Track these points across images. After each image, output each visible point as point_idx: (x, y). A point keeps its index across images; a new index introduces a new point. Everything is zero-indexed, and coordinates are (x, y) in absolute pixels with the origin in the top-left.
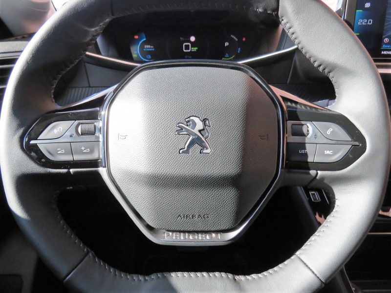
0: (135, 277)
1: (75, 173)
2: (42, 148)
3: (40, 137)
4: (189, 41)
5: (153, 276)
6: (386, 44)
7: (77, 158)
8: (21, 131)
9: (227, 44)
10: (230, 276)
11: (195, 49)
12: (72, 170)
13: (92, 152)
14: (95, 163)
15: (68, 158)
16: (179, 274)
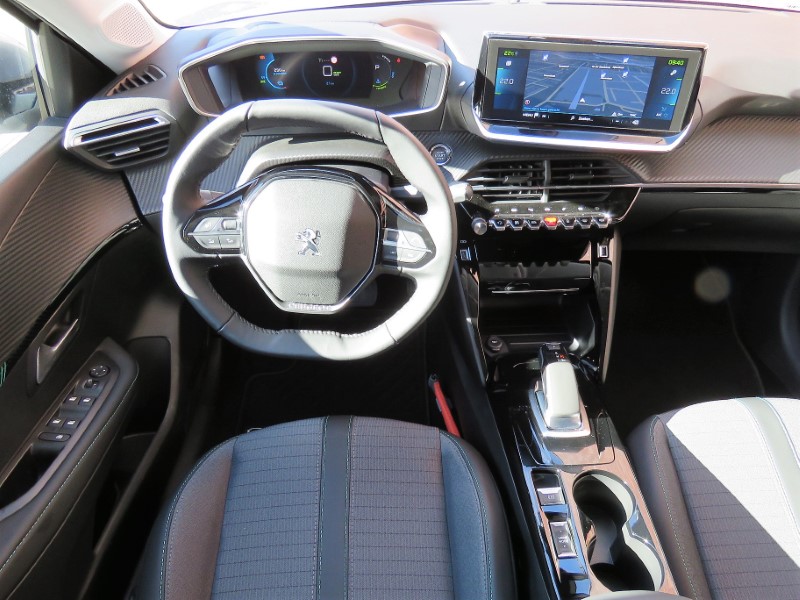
0: (269, 331)
1: (223, 258)
2: (197, 239)
3: (196, 230)
4: (331, 63)
5: (282, 331)
6: (528, 106)
7: (224, 246)
8: (180, 226)
9: (377, 67)
10: (338, 334)
11: (337, 74)
12: (220, 256)
13: (235, 242)
14: (237, 251)
15: (217, 246)
16: (306, 331)
